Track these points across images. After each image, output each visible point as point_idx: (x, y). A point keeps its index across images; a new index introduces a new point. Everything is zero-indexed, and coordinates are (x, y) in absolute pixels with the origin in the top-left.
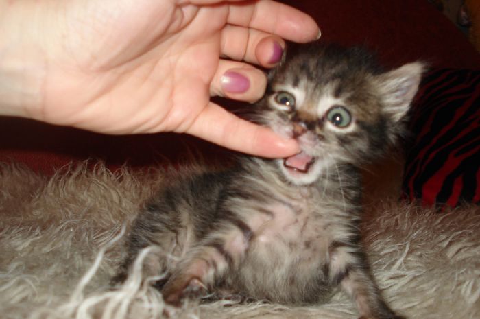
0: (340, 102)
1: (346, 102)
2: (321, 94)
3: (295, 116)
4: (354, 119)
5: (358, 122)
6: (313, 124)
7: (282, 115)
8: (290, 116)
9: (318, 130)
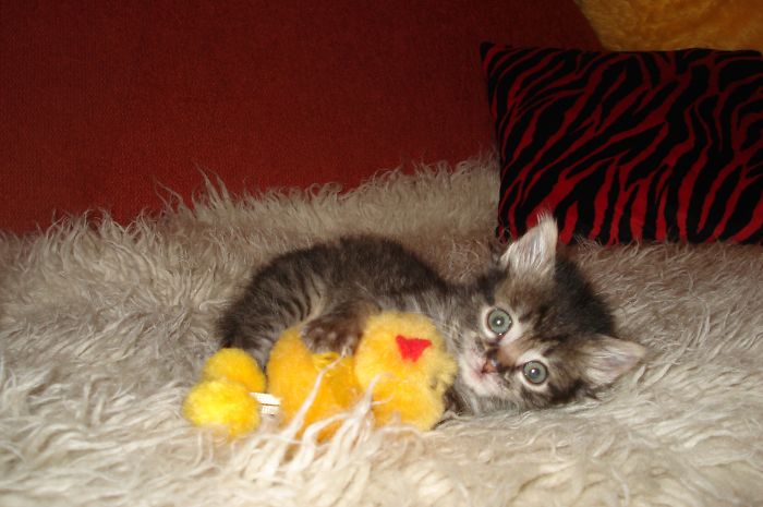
0: (545, 361)
1: (550, 364)
2: (533, 347)
3: (493, 350)
4: (548, 380)
5: (550, 385)
6: (507, 369)
7: (479, 343)
8: (487, 348)
9: (506, 376)
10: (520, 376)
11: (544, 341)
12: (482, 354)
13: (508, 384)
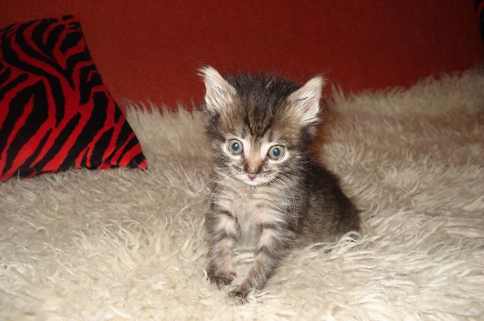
10: (271, 162)
11: (262, 136)
12: (242, 172)
13: (270, 172)
